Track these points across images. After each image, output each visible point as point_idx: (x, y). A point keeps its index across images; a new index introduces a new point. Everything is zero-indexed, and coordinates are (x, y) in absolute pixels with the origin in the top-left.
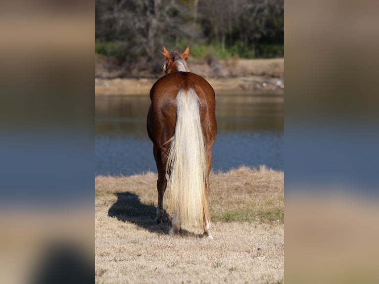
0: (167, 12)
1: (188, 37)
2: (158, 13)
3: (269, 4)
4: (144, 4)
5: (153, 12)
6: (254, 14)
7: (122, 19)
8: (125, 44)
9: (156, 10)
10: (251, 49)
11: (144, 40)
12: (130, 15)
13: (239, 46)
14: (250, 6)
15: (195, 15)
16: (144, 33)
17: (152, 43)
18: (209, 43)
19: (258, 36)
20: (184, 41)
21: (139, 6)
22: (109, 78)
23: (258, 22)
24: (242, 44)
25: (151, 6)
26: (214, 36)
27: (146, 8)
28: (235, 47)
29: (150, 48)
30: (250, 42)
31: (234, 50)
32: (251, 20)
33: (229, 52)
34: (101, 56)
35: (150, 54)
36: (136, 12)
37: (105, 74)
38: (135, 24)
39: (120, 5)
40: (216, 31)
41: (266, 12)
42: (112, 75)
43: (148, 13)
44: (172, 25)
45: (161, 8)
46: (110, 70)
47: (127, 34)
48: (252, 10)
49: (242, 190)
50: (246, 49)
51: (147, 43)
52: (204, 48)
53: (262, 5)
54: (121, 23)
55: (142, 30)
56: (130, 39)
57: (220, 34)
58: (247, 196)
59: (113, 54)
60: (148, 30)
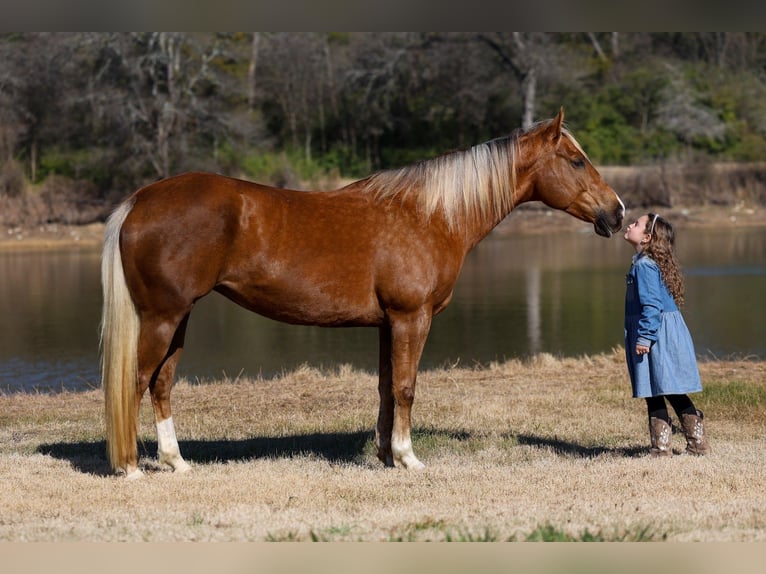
0: (193, 90)
1: (238, 137)
2: (174, 91)
3: (396, 70)
4: (147, 73)
5: (164, 89)
6: (368, 89)
7: (103, 103)
8: (111, 153)
9: (171, 84)
10: (364, 158)
11: (149, 145)
12: (119, 95)
13: (340, 153)
14: (359, 74)
15: (251, 93)
16: (148, 130)
17: (164, 151)
18: (279, 147)
19: (376, 132)
20: (230, 145)
21: (136, 78)
22: (79, 223)
23: (375, 104)
24: (345, 149)
25: (160, 78)
26: (290, 133)
27: (150, 82)
28: (333, 155)
29: (161, 160)
30: (362, 144)
31: (331, 161)
32: (362, 100)
33: (320, 164)
34: (61, 178)
35: (160, 173)
36: (131, 90)
37: (72, 214)
38: (128, 112)
39: (98, 77)
40: (293, 124)
41: (391, 83)
42: (85, 215)
43: (155, 92)
44: (205, 113)
45: (181, 81)
46: (80, 206)
47: (114, 134)
48: (363, 82)
49: (293, 407)
50: (355, 157)
51: (154, 151)
52: (268, 157)
53: (383, 72)
54: (100, 111)
55: (146, 123)
56: (119, 144)
57: (301, 130)
58: (301, 416)
59: (86, 173)
60: (155, 126)
